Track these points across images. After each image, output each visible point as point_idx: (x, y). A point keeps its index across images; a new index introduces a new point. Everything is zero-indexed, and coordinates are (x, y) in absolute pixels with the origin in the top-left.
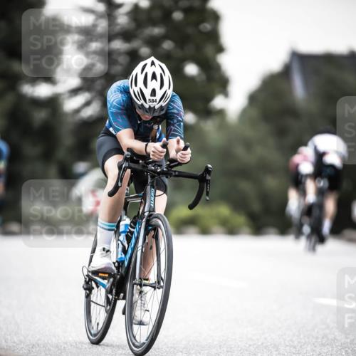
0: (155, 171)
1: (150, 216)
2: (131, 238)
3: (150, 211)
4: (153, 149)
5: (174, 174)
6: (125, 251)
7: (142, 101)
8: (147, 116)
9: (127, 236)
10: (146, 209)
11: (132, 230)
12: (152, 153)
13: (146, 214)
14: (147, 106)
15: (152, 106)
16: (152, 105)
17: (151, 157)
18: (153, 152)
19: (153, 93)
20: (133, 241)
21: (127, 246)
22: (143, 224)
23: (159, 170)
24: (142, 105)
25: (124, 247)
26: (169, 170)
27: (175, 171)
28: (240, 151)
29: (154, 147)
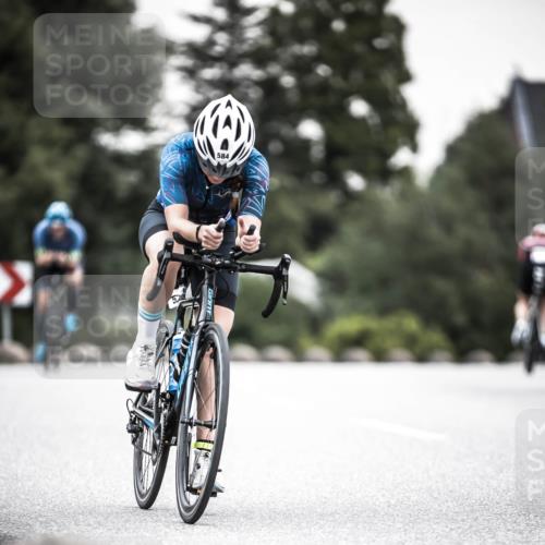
0: (212, 265)
1: (205, 327)
2: (184, 358)
3: (206, 320)
4: (205, 234)
5: (239, 267)
6: (177, 377)
7: (209, 156)
8: (216, 178)
9: (179, 355)
10: (201, 318)
11: (185, 347)
12: (204, 239)
13: (201, 324)
14: (215, 163)
15: (222, 163)
16: (222, 161)
17: (203, 244)
18: (206, 237)
19: (225, 145)
20: (186, 362)
21: (179, 369)
22: (197, 339)
23: (218, 263)
24: (208, 160)
25: (176, 371)
26: (232, 263)
27: (241, 265)
28: (434, 232)
29: (207, 231)
